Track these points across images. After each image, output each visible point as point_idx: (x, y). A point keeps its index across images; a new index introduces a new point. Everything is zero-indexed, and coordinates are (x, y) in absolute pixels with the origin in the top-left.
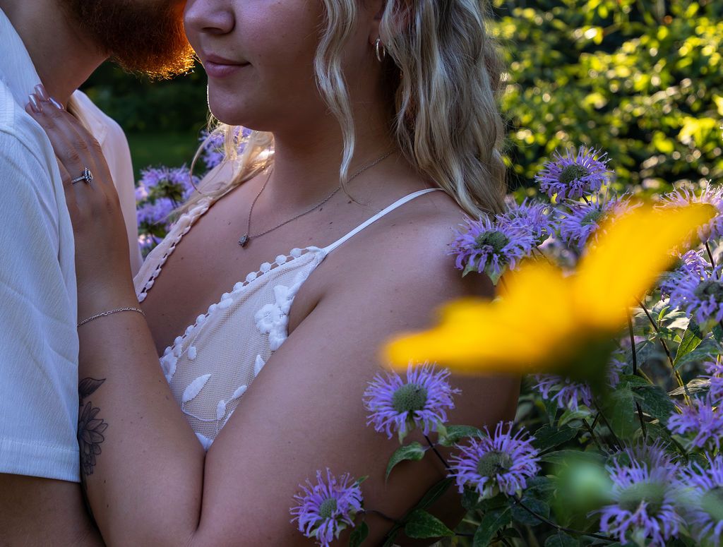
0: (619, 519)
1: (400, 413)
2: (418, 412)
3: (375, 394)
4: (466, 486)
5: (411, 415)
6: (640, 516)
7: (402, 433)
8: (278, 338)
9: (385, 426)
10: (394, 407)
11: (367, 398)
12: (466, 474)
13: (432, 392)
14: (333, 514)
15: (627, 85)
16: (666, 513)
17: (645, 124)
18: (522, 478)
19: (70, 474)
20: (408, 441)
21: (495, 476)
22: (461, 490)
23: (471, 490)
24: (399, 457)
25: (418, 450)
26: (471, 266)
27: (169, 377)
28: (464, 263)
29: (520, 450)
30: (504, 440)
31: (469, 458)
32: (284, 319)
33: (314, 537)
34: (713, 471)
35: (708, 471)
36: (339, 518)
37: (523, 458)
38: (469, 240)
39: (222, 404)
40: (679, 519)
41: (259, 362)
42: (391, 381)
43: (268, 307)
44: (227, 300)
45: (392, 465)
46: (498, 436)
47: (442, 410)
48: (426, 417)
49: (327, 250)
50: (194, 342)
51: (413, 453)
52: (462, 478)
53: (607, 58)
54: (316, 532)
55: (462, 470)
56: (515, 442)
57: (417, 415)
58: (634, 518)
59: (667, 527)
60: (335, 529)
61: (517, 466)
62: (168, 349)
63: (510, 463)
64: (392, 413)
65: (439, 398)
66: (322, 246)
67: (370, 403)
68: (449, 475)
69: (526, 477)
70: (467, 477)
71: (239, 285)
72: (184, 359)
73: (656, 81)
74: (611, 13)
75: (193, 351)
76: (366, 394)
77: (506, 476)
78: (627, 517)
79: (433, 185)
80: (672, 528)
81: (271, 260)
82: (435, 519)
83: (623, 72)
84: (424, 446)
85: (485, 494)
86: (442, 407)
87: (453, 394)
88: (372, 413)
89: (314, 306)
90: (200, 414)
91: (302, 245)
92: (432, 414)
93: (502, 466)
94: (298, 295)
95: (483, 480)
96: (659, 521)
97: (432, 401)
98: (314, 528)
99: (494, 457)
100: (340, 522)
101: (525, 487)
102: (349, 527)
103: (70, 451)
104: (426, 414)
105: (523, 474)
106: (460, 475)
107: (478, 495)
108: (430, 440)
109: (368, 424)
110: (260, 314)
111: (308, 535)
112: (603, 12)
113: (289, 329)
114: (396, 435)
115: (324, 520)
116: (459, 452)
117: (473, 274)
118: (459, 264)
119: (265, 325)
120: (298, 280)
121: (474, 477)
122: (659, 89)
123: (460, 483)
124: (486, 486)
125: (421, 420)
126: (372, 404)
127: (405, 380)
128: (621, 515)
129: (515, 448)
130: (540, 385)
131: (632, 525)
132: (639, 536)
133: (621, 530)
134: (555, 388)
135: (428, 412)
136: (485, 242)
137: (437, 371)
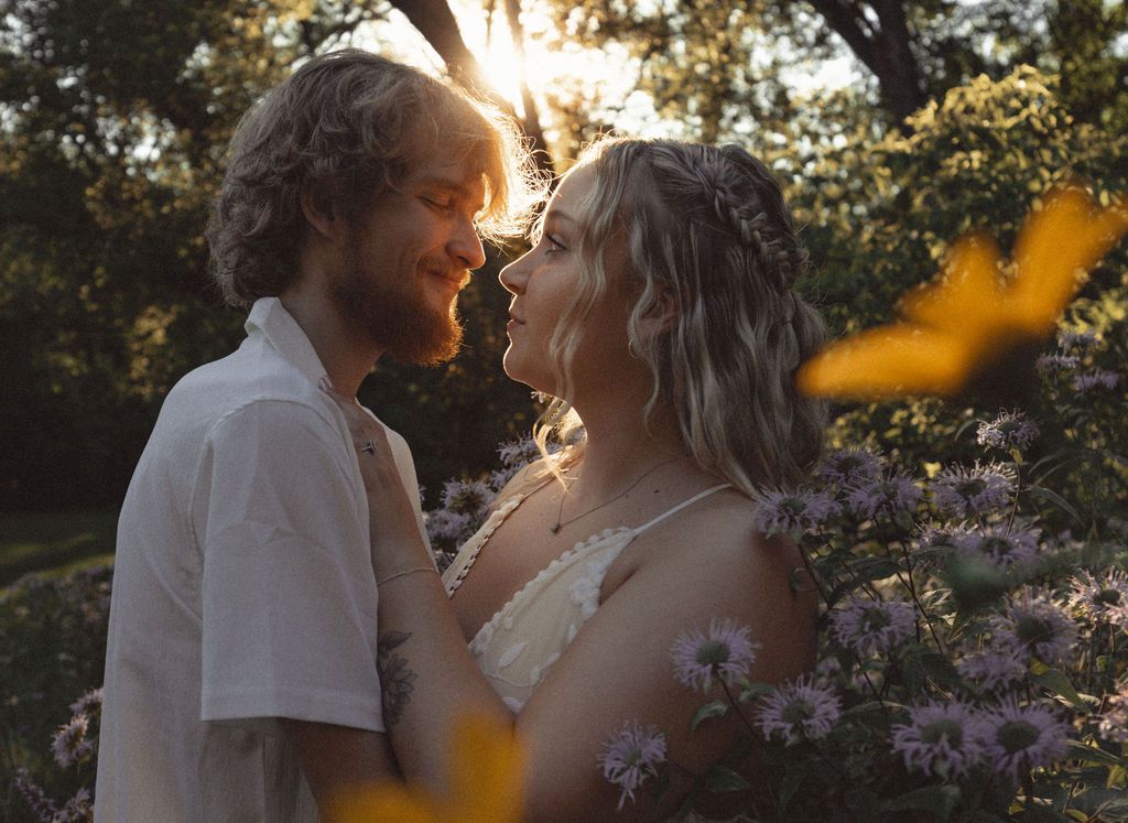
0: (923, 751)
1: (705, 665)
2: (722, 665)
3: (680, 649)
4: (771, 735)
5: (716, 668)
6: (942, 748)
8: (590, 609)
9: (690, 679)
10: (699, 661)
11: (674, 653)
12: (771, 720)
13: (734, 647)
14: (637, 762)
16: (968, 745)
18: (825, 722)
19: (372, 723)
20: (712, 696)
21: (801, 722)
22: (768, 739)
23: (777, 739)
24: (704, 714)
27: (485, 646)
29: (822, 699)
30: (805, 692)
31: (773, 708)
32: (596, 592)
33: (618, 784)
34: (1004, 710)
35: (1000, 710)
36: (643, 767)
37: (824, 706)
39: (537, 670)
40: (982, 750)
41: (573, 632)
42: (694, 638)
43: (582, 581)
45: (696, 722)
46: (800, 687)
47: (743, 663)
48: (729, 669)
49: (638, 531)
50: (510, 613)
51: (715, 710)
52: (769, 726)
54: (620, 779)
55: (767, 719)
56: (816, 693)
57: (720, 668)
59: (969, 756)
60: (638, 778)
61: (819, 712)
62: (486, 624)
63: (813, 710)
64: (697, 666)
65: (742, 652)
66: (633, 527)
67: (675, 657)
68: (757, 724)
69: (830, 722)
70: (773, 725)
72: (500, 629)
75: (509, 621)
76: (672, 650)
77: (810, 722)
78: (930, 750)
80: (972, 759)
82: (735, 774)
84: (725, 702)
85: (792, 740)
86: (744, 660)
90: (513, 679)
92: (736, 666)
93: (806, 711)
95: (789, 726)
96: (962, 753)
97: (735, 655)
98: (618, 774)
99: (799, 705)
100: (644, 772)
101: (829, 731)
102: (652, 776)
104: (730, 667)
105: (827, 720)
106: (766, 723)
107: (786, 739)
108: (730, 696)
109: (674, 677)
110: (574, 588)
111: (613, 781)
113: (602, 600)
114: (701, 687)
115: (629, 768)
116: (764, 703)
119: (578, 597)
120: (611, 556)
121: (782, 725)
123: (767, 731)
124: (792, 731)
125: (725, 673)
126: (677, 659)
127: (708, 638)
128: (924, 747)
129: (816, 698)
130: (841, 635)
131: (935, 757)
132: (942, 768)
133: (924, 762)
134: (852, 639)
135: (731, 665)
136: (786, 507)
137: (738, 628)
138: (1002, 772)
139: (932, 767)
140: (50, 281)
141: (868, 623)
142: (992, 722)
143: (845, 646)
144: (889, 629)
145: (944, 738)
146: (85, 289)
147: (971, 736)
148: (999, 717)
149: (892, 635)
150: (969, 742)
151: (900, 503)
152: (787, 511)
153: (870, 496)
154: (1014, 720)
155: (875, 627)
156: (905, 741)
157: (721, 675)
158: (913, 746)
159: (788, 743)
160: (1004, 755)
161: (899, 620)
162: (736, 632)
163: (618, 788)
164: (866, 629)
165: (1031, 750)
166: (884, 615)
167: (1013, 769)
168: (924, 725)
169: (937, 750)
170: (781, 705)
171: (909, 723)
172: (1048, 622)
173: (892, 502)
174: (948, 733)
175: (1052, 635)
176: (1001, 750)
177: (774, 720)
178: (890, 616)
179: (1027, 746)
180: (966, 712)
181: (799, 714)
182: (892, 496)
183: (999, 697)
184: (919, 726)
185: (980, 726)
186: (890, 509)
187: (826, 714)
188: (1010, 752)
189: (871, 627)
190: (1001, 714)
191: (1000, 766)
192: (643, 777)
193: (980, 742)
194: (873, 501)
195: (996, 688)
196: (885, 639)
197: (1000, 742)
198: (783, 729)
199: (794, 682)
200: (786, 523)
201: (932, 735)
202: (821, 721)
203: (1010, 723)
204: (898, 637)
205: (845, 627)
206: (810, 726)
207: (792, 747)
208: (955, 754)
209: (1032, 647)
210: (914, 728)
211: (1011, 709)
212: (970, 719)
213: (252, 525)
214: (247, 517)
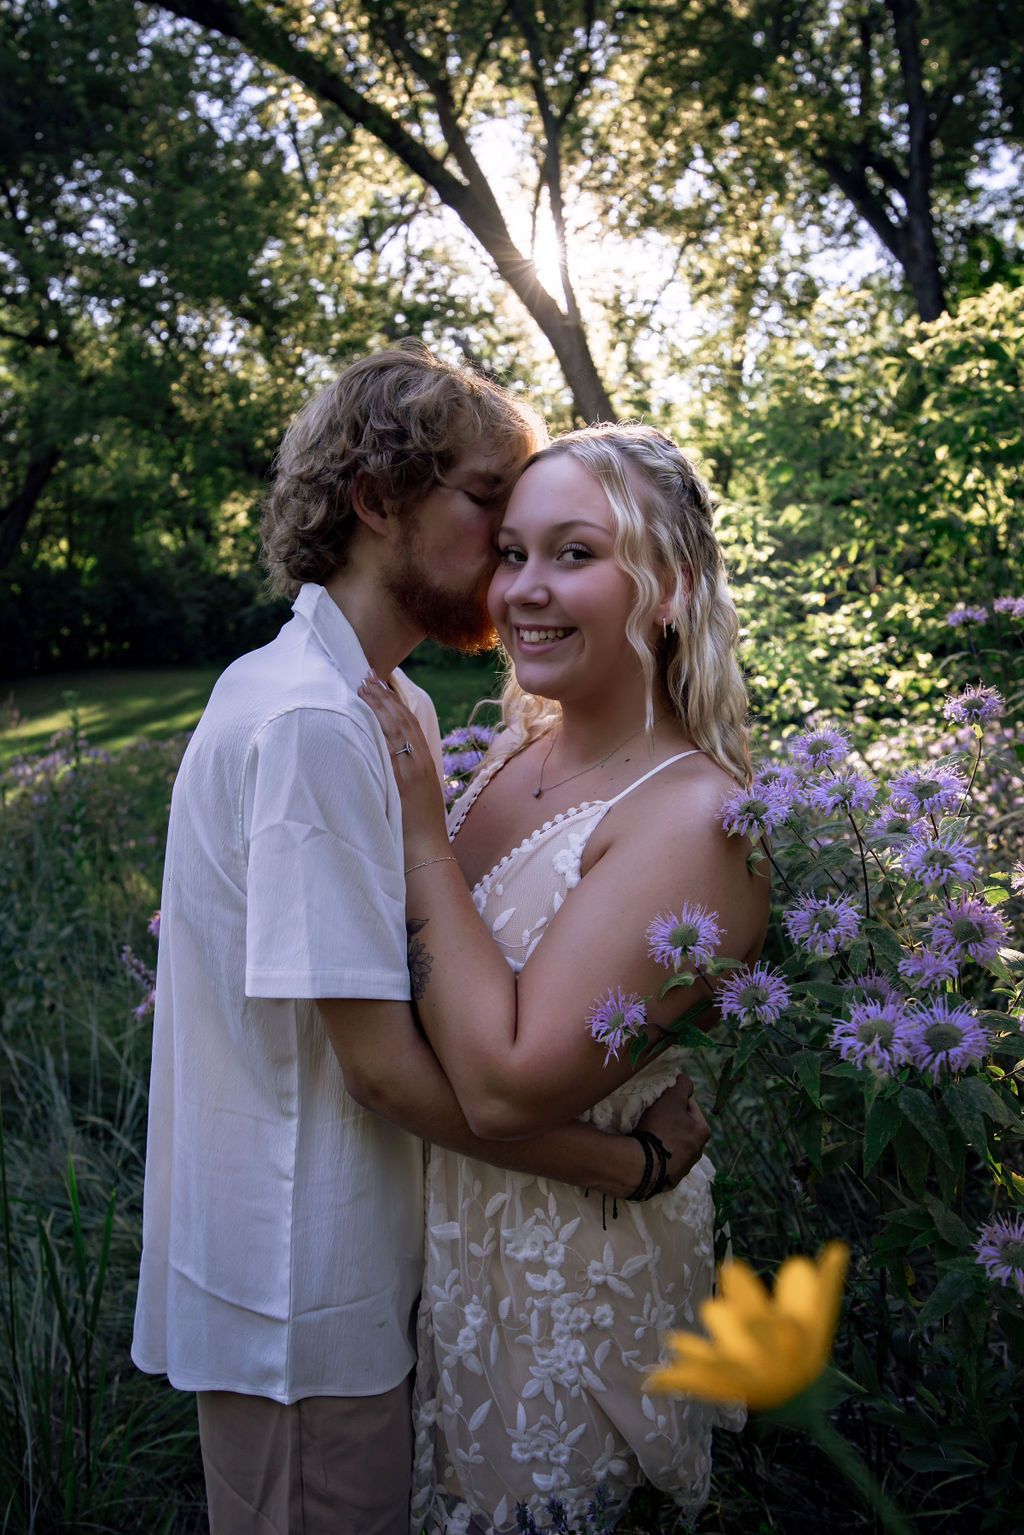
0: (857, 1049)
4: (728, 1015)
6: (874, 1048)
7: (677, 964)
8: (573, 878)
10: (671, 942)
12: (728, 1004)
13: (702, 931)
14: (621, 1024)
15: (844, 640)
16: (895, 1046)
17: (856, 672)
18: (776, 1009)
19: (402, 994)
20: (681, 970)
21: (754, 1007)
22: (725, 1018)
23: (733, 1018)
24: (674, 982)
25: (690, 977)
26: (735, 828)
27: (481, 910)
28: (730, 826)
29: (775, 986)
30: (761, 976)
31: (731, 991)
32: (577, 863)
34: (934, 1010)
35: (931, 1009)
36: (626, 1029)
37: (777, 993)
38: (735, 806)
39: (527, 933)
40: (909, 1053)
41: (558, 900)
43: (564, 852)
44: (527, 846)
46: (756, 973)
48: (697, 952)
49: (611, 803)
50: (500, 880)
52: (725, 1007)
53: (828, 618)
55: (726, 1001)
56: (770, 979)
58: (868, 1049)
59: (896, 1057)
60: (621, 1038)
61: (772, 999)
62: (477, 886)
63: (766, 997)
65: (708, 937)
66: (606, 799)
69: (780, 1009)
70: (730, 1006)
71: (536, 833)
72: (492, 895)
73: (868, 638)
74: (833, 581)
75: (500, 888)
76: (648, 931)
77: (762, 1007)
78: (863, 1048)
79: (698, 748)
80: (900, 1058)
81: (564, 811)
83: (840, 629)
85: (745, 1021)
86: (710, 943)
87: (720, 935)
89: (603, 853)
90: (507, 941)
91: (590, 798)
93: (760, 999)
94: (589, 841)
95: (744, 1010)
96: (889, 1051)
99: (753, 991)
100: (626, 1032)
101: (778, 1017)
103: (402, 976)
105: (777, 1007)
106: (724, 1005)
107: (739, 1021)
110: (557, 858)
112: (826, 581)
113: (583, 872)
114: (672, 966)
115: (613, 1029)
116: (723, 986)
117: (737, 835)
118: (725, 827)
119: (561, 867)
120: (588, 829)
121: (736, 1007)
122: (870, 644)
123: (724, 1012)
124: (746, 1015)
125: (693, 954)
126: (652, 941)
127: (680, 921)
128: (858, 1045)
129: (770, 985)
130: (793, 932)
131: (867, 1054)
132: (873, 1063)
133: (858, 1056)
134: (805, 936)
136: (748, 810)
137: (707, 913)
138: (925, 1069)
140: (146, 468)
141: (817, 924)
142: (922, 1023)
144: (835, 930)
145: (877, 1039)
146: (175, 477)
147: (900, 1038)
148: (930, 1018)
149: (837, 936)
150: (897, 1044)
154: (942, 1022)
155: (824, 929)
156: (843, 1036)
158: (848, 1041)
159: (743, 1023)
160: (928, 1055)
161: (844, 923)
162: (705, 918)
163: (602, 1048)
164: (815, 930)
165: (952, 1052)
168: (861, 1022)
170: (739, 989)
171: (849, 1018)
172: (980, 924)
174: (880, 1034)
175: (984, 936)
176: (926, 1049)
177: (732, 1003)
178: (838, 918)
179: (950, 1048)
180: (900, 1014)
181: (753, 999)
182: (847, 796)
184: (856, 1023)
185: (909, 1027)
187: (778, 1001)
188: (935, 1052)
189: (820, 927)
190: (931, 1015)
191: (924, 1064)
192: (625, 1037)
193: (908, 1046)
194: (831, 801)
196: (830, 941)
197: (928, 1043)
198: (739, 1011)
200: (745, 825)
201: (866, 1034)
202: (772, 1008)
203: (938, 1024)
204: (843, 937)
206: (762, 1012)
207: (745, 1027)
208: (885, 1054)
210: (852, 1024)
211: (940, 1010)
212: (904, 1019)
213: (291, 824)
214: (287, 817)
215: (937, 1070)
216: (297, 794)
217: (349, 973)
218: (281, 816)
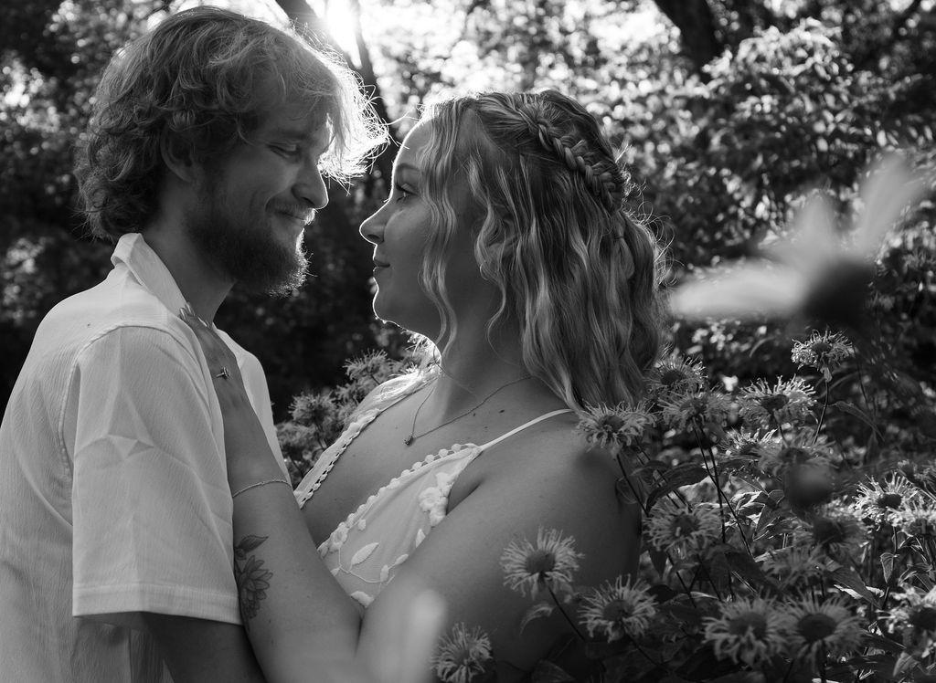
0: (731, 641)
1: (533, 574)
2: (548, 573)
3: (509, 558)
4: (594, 632)
5: (542, 576)
6: (749, 638)
8: (437, 516)
9: (519, 586)
12: (594, 619)
13: (559, 556)
14: (466, 662)
16: (771, 636)
18: (643, 619)
20: (538, 601)
21: (621, 620)
22: (592, 635)
23: (600, 635)
24: (531, 615)
27: (340, 544)
29: (638, 598)
30: (624, 592)
31: (595, 607)
32: (444, 501)
34: (804, 603)
35: (801, 603)
36: (471, 666)
37: (643, 604)
38: (592, 421)
39: (386, 569)
40: (784, 640)
41: (421, 537)
42: (523, 548)
43: (431, 490)
44: (395, 483)
46: (619, 588)
47: (568, 572)
48: (554, 577)
49: (484, 447)
50: (364, 515)
51: (542, 612)
52: (592, 624)
55: (590, 617)
56: (633, 592)
57: (547, 576)
59: (772, 646)
60: (467, 675)
61: (638, 610)
63: (631, 608)
64: (526, 574)
65: (566, 561)
67: (506, 566)
68: (581, 622)
69: (647, 618)
70: (596, 622)
72: (354, 529)
75: (363, 523)
76: (503, 558)
77: (630, 619)
78: (737, 640)
80: (776, 649)
84: (551, 604)
85: (613, 636)
86: (568, 569)
87: (578, 558)
88: (507, 574)
89: (472, 490)
90: (365, 576)
92: (560, 574)
93: (626, 610)
94: (458, 480)
95: (611, 624)
96: (766, 643)
97: (560, 564)
99: (618, 604)
100: (472, 669)
101: (647, 627)
102: (480, 673)
104: (555, 575)
105: (645, 617)
106: (589, 621)
107: (608, 636)
108: (555, 600)
109: (505, 584)
110: (423, 495)
113: (449, 509)
114: (529, 594)
115: (459, 667)
116: (587, 603)
119: (427, 505)
120: (457, 469)
121: (603, 622)
123: (590, 629)
124: (614, 628)
125: (551, 580)
126: (508, 567)
127: (535, 546)
128: (732, 638)
129: (634, 597)
130: (654, 539)
131: (742, 646)
132: (749, 656)
133: (733, 651)
134: (666, 542)
135: (556, 573)
136: (605, 423)
137: (563, 538)
138: (802, 660)
139: (738, 656)
141: (679, 529)
142: (793, 614)
143: (659, 549)
144: (698, 533)
145: (750, 633)
147: (774, 627)
148: (799, 609)
149: (700, 538)
150: (771, 633)
151: (708, 416)
152: (606, 428)
153: (681, 410)
154: (813, 612)
155: (686, 532)
156: (715, 633)
157: (547, 582)
158: (722, 636)
159: (610, 639)
160: (804, 644)
161: (706, 526)
162: (561, 542)
164: (677, 534)
165: (829, 639)
166: (693, 520)
167: (812, 656)
168: (731, 617)
169: (744, 640)
170: (603, 604)
171: (719, 616)
172: (840, 524)
173: (702, 416)
174: (753, 625)
175: (845, 536)
176: (801, 639)
177: (596, 619)
178: (699, 521)
179: (825, 636)
180: (770, 608)
181: (619, 612)
182: (701, 410)
183: (800, 592)
184: (728, 619)
185: (782, 618)
186: (699, 422)
187: (645, 611)
188: (810, 641)
189: (681, 532)
190: (801, 607)
191: (800, 655)
192: (471, 674)
193: (782, 633)
194: (685, 414)
195: (797, 583)
196: (694, 542)
197: (802, 633)
198: (606, 626)
199: (613, 583)
200: (604, 438)
201: (739, 626)
202: (639, 618)
203: (810, 615)
204: (706, 540)
205: (658, 532)
206: (630, 623)
207: (613, 642)
208: (760, 644)
209: (826, 548)
210: (723, 621)
211: (811, 602)
212: (774, 612)
213: (116, 439)
214: (111, 432)
215: (814, 659)
216: (121, 407)
217: (180, 590)
218: (106, 430)
